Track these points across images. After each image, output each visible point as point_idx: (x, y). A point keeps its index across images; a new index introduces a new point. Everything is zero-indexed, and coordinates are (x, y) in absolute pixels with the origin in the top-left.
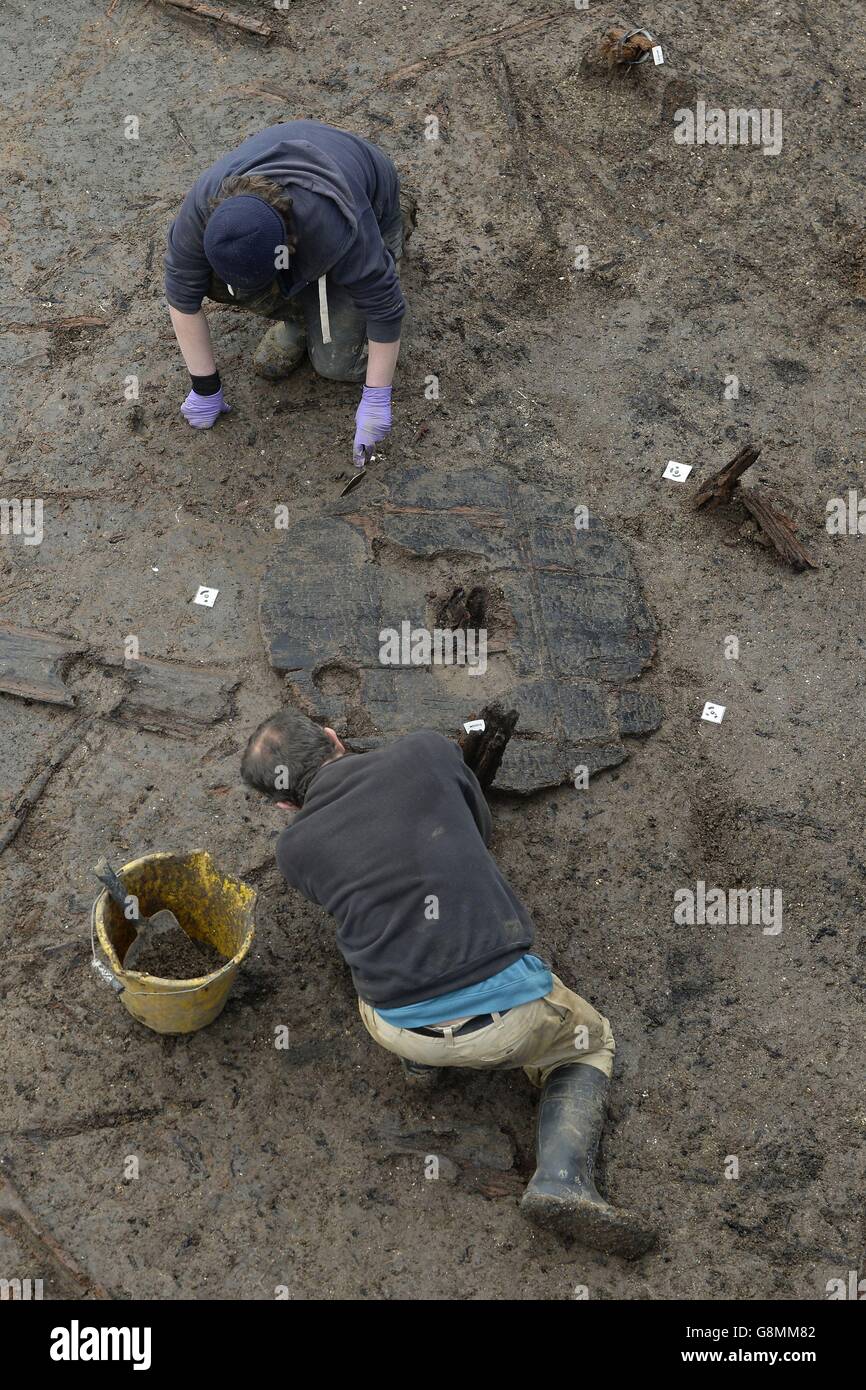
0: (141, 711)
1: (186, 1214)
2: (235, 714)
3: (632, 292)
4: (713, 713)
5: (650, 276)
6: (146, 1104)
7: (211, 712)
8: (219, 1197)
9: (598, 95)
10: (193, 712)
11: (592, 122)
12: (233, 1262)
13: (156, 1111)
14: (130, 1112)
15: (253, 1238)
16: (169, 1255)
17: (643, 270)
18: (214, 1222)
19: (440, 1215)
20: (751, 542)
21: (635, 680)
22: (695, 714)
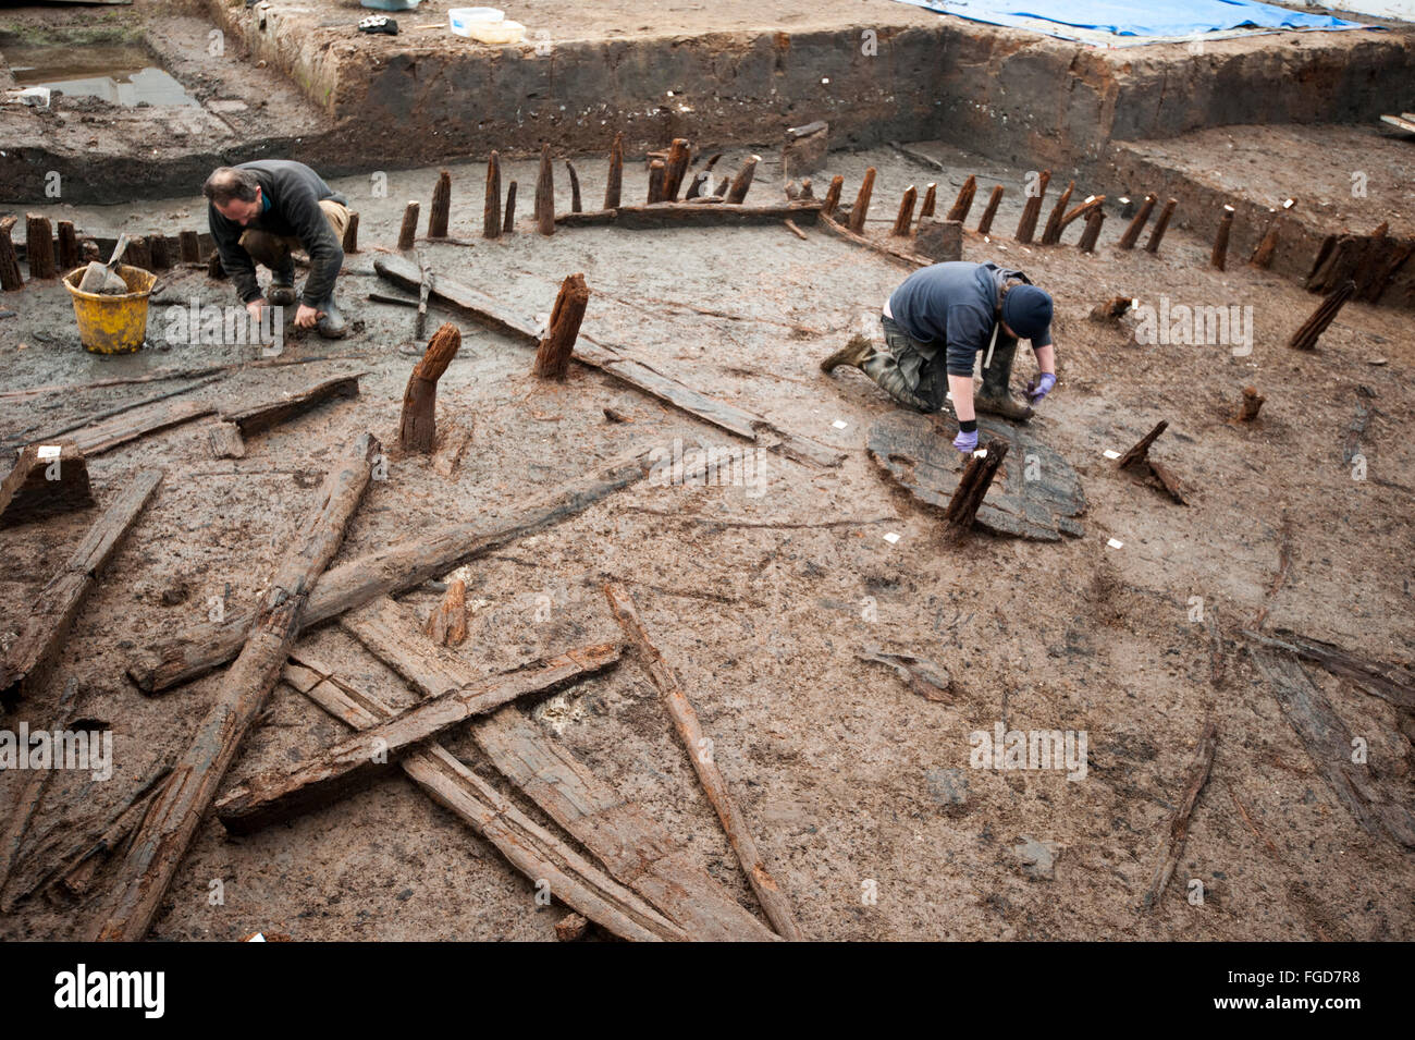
0: (789, 451)
1: (732, 650)
2: (841, 466)
3: (1099, 394)
4: (1115, 543)
5: (1111, 390)
6: (730, 596)
7: (827, 461)
8: (757, 647)
9: (1097, 330)
10: (817, 458)
11: (1091, 336)
12: (753, 680)
13: (734, 601)
14: (718, 597)
15: (771, 673)
16: (715, 665)
17: (1107, 387)
18: (748, 658)
19: (893, 699)
20: (1151, 487)
21: (1071, 517)
22: (1104, 542)
